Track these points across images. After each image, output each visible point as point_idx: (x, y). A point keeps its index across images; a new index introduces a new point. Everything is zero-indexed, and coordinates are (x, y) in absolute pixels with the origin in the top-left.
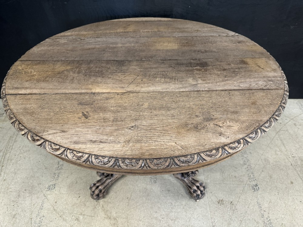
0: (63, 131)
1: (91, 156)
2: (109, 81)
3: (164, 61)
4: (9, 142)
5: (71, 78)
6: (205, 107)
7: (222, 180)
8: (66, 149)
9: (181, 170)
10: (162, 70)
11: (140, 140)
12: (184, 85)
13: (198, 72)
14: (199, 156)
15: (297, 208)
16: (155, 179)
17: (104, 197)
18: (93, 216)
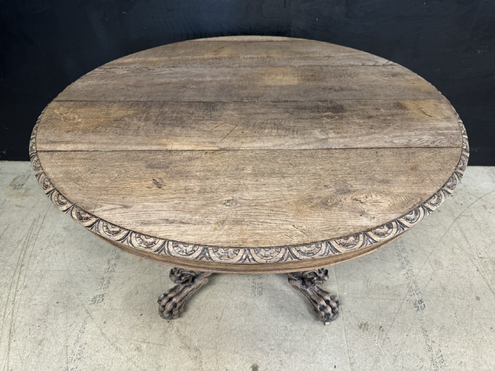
0: (126, 207)
1: (166, 243)
2: (192, 132)
3: (276, 103)
4: (31, 229)
5: (135, 127)
6: (338, 173)
7: (366, 293)
8: (129, 232)
9: (301, 268)
10: (273, 116)
11: (239, 220)
12: (307, 140)
13: (329, 120)
14: (329, 245)
15: (485, 337)
16: (261, 290)
17: (180, 315)
18: (163, 345)
